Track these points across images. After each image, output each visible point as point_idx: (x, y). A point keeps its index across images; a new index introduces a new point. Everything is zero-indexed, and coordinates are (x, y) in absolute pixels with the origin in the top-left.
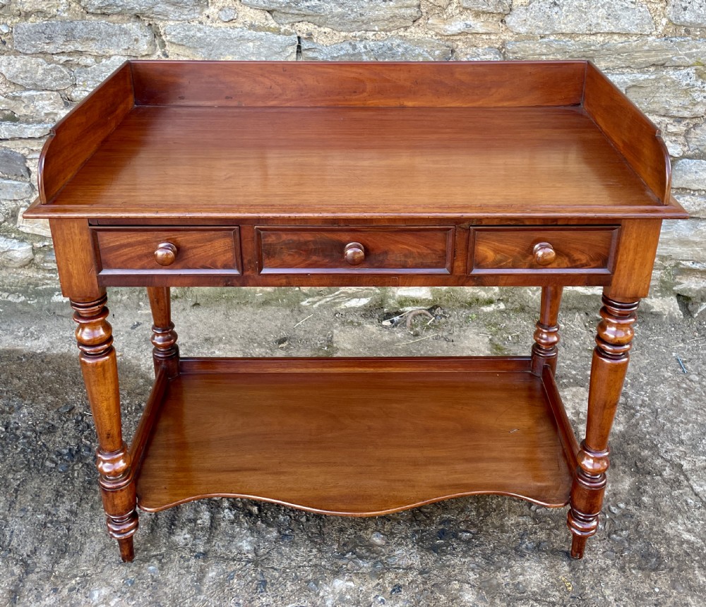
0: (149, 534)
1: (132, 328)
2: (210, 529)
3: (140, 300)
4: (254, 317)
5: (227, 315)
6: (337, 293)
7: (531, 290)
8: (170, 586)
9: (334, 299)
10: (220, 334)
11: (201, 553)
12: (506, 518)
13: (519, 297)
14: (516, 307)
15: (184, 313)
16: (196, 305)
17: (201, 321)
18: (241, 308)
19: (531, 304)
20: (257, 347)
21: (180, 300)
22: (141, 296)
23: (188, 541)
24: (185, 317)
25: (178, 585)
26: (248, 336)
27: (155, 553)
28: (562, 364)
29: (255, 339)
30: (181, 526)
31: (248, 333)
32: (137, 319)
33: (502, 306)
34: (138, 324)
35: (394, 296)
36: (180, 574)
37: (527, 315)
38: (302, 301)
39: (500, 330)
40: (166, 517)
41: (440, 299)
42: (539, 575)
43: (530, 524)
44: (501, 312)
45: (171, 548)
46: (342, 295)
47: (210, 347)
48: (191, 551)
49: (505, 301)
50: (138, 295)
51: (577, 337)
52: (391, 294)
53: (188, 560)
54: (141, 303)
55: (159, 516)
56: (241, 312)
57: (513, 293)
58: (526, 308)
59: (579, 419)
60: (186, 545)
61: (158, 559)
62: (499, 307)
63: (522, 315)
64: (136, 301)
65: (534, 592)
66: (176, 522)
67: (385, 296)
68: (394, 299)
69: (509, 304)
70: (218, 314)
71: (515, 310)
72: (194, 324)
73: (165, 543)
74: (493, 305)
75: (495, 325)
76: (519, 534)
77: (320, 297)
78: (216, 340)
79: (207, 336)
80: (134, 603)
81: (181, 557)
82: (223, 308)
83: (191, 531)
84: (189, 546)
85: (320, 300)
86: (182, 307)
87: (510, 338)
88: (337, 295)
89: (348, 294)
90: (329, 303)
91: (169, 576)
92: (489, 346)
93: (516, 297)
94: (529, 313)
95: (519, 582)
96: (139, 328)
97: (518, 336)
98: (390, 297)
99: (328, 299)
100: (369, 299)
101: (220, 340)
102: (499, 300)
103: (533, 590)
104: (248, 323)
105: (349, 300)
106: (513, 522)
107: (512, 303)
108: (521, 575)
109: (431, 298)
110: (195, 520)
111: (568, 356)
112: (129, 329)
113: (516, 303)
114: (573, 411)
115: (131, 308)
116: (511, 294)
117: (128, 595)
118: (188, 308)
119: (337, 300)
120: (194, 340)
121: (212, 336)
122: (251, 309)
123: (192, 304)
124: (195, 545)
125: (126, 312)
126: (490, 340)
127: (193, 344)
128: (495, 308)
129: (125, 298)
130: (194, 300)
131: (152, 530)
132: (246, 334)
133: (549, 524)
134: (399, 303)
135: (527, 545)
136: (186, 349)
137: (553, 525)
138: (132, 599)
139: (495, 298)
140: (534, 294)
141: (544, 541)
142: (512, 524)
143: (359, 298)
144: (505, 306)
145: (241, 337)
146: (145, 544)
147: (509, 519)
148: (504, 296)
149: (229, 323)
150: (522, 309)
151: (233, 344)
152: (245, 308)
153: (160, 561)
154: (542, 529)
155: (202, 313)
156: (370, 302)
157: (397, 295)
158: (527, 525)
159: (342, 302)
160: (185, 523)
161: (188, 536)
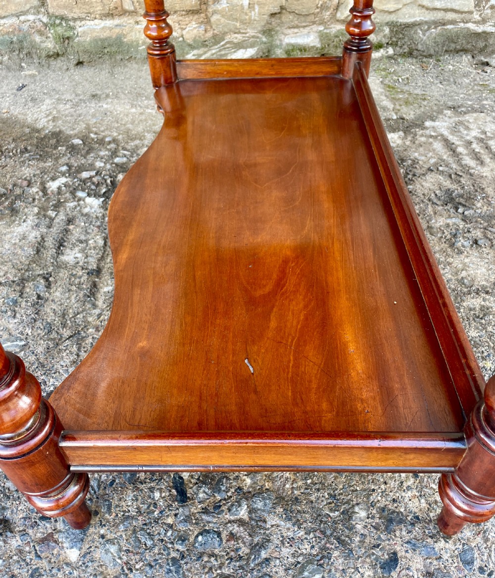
0: (34, 255)
1: (18, 90)
2: (104, 248)
3: (22, 60)
4: (139, 74)
5: (112, 74)
6: (222, 43)
7: (421, 30)
8: (59, 303)
9: (220, 51)
10: (107, 91)
11: (94, 270)
12: (433, 221)
13: (409, 40)
14: (406, 51)
15: (68, 73)
16: (80, 63)
17: (87, 80)
18: (125, 66)
19: (420, 47)
20: (145, 100)
21: (63, 59)
22: (22, 56)
23: (79, 259)
24: (70, 77)
25: (68, 301)
26: (136, 91)
27: (41, 272)
28: (457, 98)
29: (143, 94)
30: (71, 246)
31: (135, 89)
32: (21, 81)
33: (391, 51)
34: (23, 86)
35: (281, 44)
36: (70, 290)
37: (414, 60)
38: (187, 53)
39: (390, 73)
40: (54, 239)
41: (328, 45)
42: (484, 270)
43: (462, 225)
44: (390, 58)
45: (59, 267)
46: (228, 46)
47: (97, 102)
48: (83, 269)
49: (394, 44)
50: (18, 55)
51: (466, 75)
52: (278, 42)
53: (80, 277)
54: (23, 64)
55: (46, 239)
56: (126, 69)
57: (403, 35)
58: (415, 53)
59: (487, 137)
60: (78, 263)
61: (44, 278)
62: (387, 52)
63: (410, 60)
64: (18, 61)
65: (483, 285)
66: (66, 244)
67: (272, 46)
68: (281, 48)
69: (398, 49)
70: (103, 72)
71: (403, 55)
72: (80, 83)
73: (53, 263)
74: (382, 50)
75: (384, 70)
76: (451, 234)
77: (206, 49)
78: (104, 96)
79: (94, 93)
80: (16, 321)
81: (72, 275)
82: (106, 66)
83: (82, 251)
84: (81, 264)
85: (205, 53)
86: (65, 67)
87: (400, 80)
88: (223, 46)
89: (234, 43)
90: (215, 56)
91: (58, 294)
92: (382, 86)
93: (406, 40)
94: (416, 58)
95: (462, 278)
96: (24, 89)
97: (408, 78)
98: (277, 46)
99: (214, 51)
100: (256, 49)
101: (108, 96)
102: (387, 44)
103: (481, 283)
104: (134, 80)
105: (235, 52)
106: (441, 224)
107: (401, 47)
108: (462, 270)
109: (319, 45)
110: (86, 241)
111: (461, 91)
112: (15, 91)
113: (405, 46)
114: (480, 131)
115: (14, 70)
116: (401, 36)
117: (9, 313)
118: (72, 66)
119: (223, 52)
120: (81, 97)
121: (99, 92)
122: (135, 66)
123: (75, 62)
124: (88, 263)
125: (10, 74)
126: (381, 82)
127: (81, 100)
128: (384, 53)
129: (6, 58)
130: (77, 57)
131: (38, 251)
132: (133, 90)
133: (481, 224)
134: (286, 53)
135: (462, 243)
136: (73, 104)
137: (486, 224)
138: (14, 317)
139: (384, 41)
140: (424, 35)
141: (481, 239)
142: (441, 226)
143: (246, 48)
144: (394, 51)
145: (128, 93)
146: (29, 264)
147: (436, 221)
148: (394, 39)
149: (115, 81)
150: (410, 54)
151: (121, 99)
152: (129, 65)
153: (47, 280)
154: (475, 228)
155: (87, 72)
156: (257, 53)
157: (284, 43)
158: (458, 226)
159: (228, 54)
160: (75, 243)
161: (79, 255)
